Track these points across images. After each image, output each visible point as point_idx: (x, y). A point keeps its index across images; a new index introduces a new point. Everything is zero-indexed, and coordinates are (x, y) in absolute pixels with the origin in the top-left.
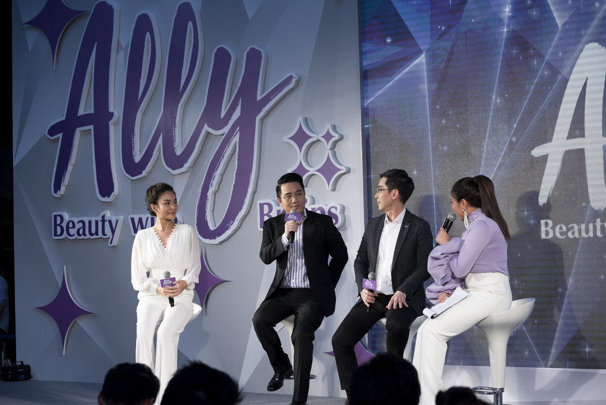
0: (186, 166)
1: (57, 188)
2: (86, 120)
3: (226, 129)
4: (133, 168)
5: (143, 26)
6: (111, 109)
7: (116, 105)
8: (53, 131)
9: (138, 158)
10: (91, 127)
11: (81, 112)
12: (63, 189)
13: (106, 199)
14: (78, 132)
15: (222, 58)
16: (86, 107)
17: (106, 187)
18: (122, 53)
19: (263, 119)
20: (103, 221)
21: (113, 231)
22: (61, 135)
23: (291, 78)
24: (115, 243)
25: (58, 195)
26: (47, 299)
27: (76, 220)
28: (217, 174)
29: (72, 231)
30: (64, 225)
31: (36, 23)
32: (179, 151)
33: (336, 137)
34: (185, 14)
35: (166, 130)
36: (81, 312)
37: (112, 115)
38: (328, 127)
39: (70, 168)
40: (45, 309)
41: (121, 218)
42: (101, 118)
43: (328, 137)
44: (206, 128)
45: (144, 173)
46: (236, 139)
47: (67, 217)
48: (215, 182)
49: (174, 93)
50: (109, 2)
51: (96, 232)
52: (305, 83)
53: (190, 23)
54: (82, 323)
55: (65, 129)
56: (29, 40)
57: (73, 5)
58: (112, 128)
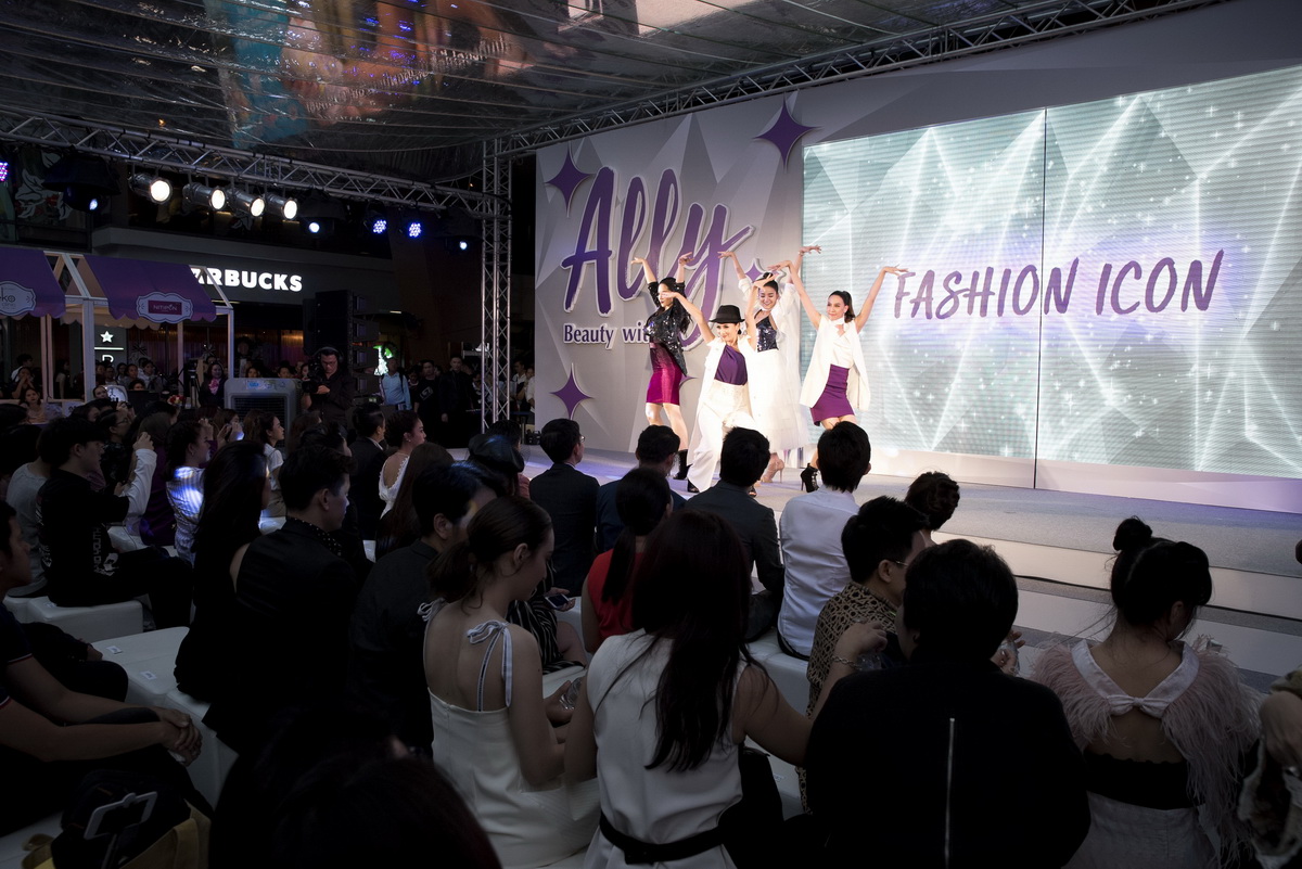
1: (568, 305)
2: (591, 256)
3: (697, 266)
4: (625, 292)
5: (636, 186)
6: (610, 248)
7: (614, 244)
8: (566, 263)
9: (629, 286)
10: (595, 261)
11: (587, 250)
12: (572, 306)
13: (605, 315)
14: (585, 265)
15: (696, 214)
16: (591, 246)
17: (605, 306)
18: (619, 206)
20: (602, 331)
21: (609, 339)
22: (571, 267)
23: (748, 228)
24: (610, 347)
25: (568, 311)
26: (559, 386)
27: (581, 329)
29: (578, 338)
30: (573, 333)
31: (553, 183)
34: (668, 178)
36: (584, 397)
37: (611, 252)
39: (578, 291)
40: (557, 394)
41: (616, 329)
42: (602, 255)
45: (633, 297)
46: (705, 273)
47: (575, 327)
49: (659, 236)
50: (611, 168)
51: (597, 339)
52: (758, 233)
53: (672, 186)
54: (584, 404)
55: (575, 262)
56: (548, 198)
57: (582, 169)
58: (610, 262)
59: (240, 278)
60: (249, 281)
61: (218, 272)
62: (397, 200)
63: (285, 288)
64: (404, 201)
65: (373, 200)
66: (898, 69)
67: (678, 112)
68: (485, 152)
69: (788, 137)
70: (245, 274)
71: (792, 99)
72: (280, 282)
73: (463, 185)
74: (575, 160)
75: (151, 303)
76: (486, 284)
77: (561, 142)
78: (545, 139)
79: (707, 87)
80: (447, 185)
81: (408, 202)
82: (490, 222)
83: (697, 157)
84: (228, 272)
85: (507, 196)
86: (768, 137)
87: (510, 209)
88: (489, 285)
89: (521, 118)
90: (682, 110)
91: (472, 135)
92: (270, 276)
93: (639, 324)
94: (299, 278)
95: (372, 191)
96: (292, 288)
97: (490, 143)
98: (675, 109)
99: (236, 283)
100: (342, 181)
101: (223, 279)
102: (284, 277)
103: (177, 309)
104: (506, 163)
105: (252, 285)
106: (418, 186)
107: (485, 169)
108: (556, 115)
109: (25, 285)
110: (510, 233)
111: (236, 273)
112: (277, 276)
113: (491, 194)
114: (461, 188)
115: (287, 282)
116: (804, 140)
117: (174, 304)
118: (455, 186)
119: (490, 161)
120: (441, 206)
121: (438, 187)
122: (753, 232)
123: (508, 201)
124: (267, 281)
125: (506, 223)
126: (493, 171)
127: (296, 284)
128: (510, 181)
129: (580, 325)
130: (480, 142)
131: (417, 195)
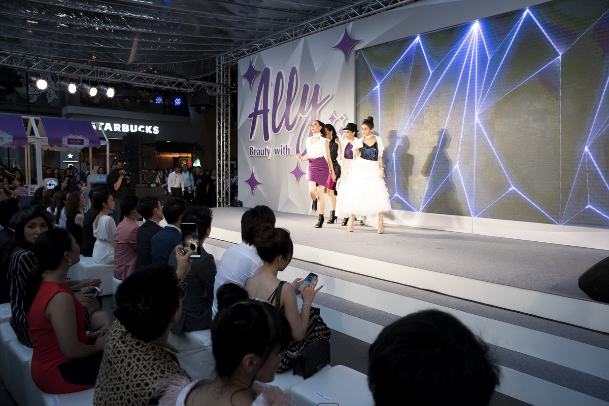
0: (293, 129)
1: (251, 137)
2: (260, 112)
3: (307, 116)
4: (276, 130)
5: (280, 76)
6: (269, 108)
7: (270, 107)
8: (250, 116)
9: (277, 127)
10: (262, 115)
11: (259, 109)
12: (253, 138)
13: (267, 142)
14: (258, 117)
15: (306, 88)
16: (260, 108)
17: (267, 138)
18: (273, 87)
19: (320, 111)
20: (266, 150)
21: (269, 154)
22: (252, 118)
23: (330, 95)
24: (269, 158)
25: (251, 140)
26: (248, 178)
27: (257, 149)
28: (303, 133)
29: (256, 153)
30: (253, 151)
31: (245, 76)
32: (290, 124)
33: (345, 118)
34: (294, 71)
35: (286, 116)
36: (259, 183)
37: (269, 110)
38: (342, 114)
39: (255, 130)
40: (247, 181)
41: (271, 149)
42: (265, 112)
43: (342, 118)
44: (300, 115)
45: (279, 132)
46: (310, 119)
47: (254, 148)
48: (302, 136)
49: (289, 101)
50: (269, 67)
51: (263, 153)
52: (334, 97)
53: (295, 75)
54: (259, 187)
55: (254, 116)
56: (243, 83)
57: (257, 69)
58: (269, 115)
59: (129, 128)
60: (134, 129)
62: (169, 87)
63: (151, 132)
64: (173, 88)
65: (156, 87)
66: (401, 5)
67: (298, 37)
68: (217, 63)
69: (348, 46)
70: (132, 126)
71: (350, 26)
72: (148, 129)
73: (205, 79)
74: (254, 65)
75: (69, 140)
76: (218, 128)
77: (249, 55)
78: (242, 55)
79: (311, 23)
80: (198, 79)
81: (174, 88)
82: (219, 97)
83: (307, 59)
85: (228, 84)
86: (338, 47)
87: (229, 91)
88: (219, 128)
89: (232, 44)
90: (300, 36)
91: (206, 54)
92: (143, 127)
93: (282, 146)
94: (158, 128)
95: (156, 83)
96: (154, 132)
97: (219, 59)
98: (297, 36)
99: (127, 130)
100: (140, 79)
102: (150, 127)
103: (82, 142)
104: (228, 68)
106: (180, 80)
107: (217, 71)
108: (247, 42)
109: (9, 132)
110: (229, 102)
111: (127, 126)
112: (147, 127)
113: (220, 83)
114: (205, 81)
115: (152, 130)
116: (356, 47)
117: (80, 140)
118: (201, 80)
119: (219, 67)
120: (192, 90)
121: (190, 81)
122: (332, 97)
123: (228, 87)
124: (142, 129)
125: (227, 98)
126: (220, 72)
127: (156, 130)
128: (229, 77)
129: (256, 147)
130: (215, 58)
131: (179, 85)
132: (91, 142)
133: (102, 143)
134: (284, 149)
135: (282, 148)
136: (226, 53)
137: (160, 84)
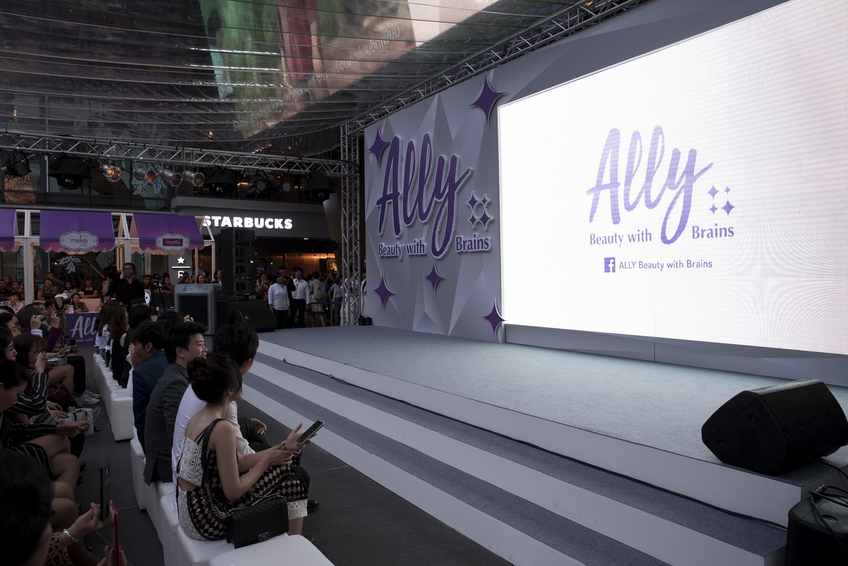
4: (407, 220)
6: (399, 191)
19: (459, 193)
20: (396, 247)
21: (400, 252)
23: (469, 170)
24: (401, 258)
26: (377, 286)
27: (387, 246)
28: (439, 222)
29: (386, 252)
30: (383, 249)
31: (372, 150)
33: (488, 201)
36: (390, 294)
38: (485, 195)
40: (377, 290)
41: (403, 246)
43: (485, 201)
44: (435, 199)
46: (447, 204)
47: (383, 245)
50: (398, 136)
51: (394, 253)
52: (475, 172)
54: (391, 299)
56: (370, 158)
57: (385, 139)
58: (399, 200)
59: (254, 222)
60: (259, 224)
61: (240, 219)
62: (276, 169)
63: (281, 227)
64: (280, 169)
66: (553, 41)
68: (342, 133)
69: (489, 103)
70: (256, 220)
71: (491, 75)
72: (278, 223)
73: (326, 156)
74: (381, 134)
75: (164, 240)
76: (344, 220)
77: (377, 122)
78: (369, 122)
79: (446, 74)
80: (314, 157)
81: (283, 169)
82: (345, 179)
83: (442, 123)
84: (246, 219)
85: (356, 161)
86: (477, 104)
87: (358, 169)
89: (357, 109)
90: (434, 92)
91: (323, 124)
92: (271, 220)
93: (415, 242)
94: (291, 221)
95: (257, 165)
96: (286, 227)
97: (344, 128)
99: (251, 226)
100: (236, 160)
101: (243, 224)
102: (281, 220)
103: (180, 243)
104: (356, 140)
105: (261, 226)
106: (291, 159)
107: (341, 145)
109: (92, 233)
110: (358, 185)
111: (251, 219)
112: (276, 220)
113: (344, 161)
114: (325, 158)
115: (283, 224)
116: (498, 103)
117: (178, 240)
118: (320, 157)
119: (344, 139)
120: (307, 170)
123: (356, 165)
124: (270, 223)
125: (355, 179)
126: (345, 146)
127: (289, 224)
128: (357, 151)
129: (386, 244)
130: (339, 127)
131: (290, 165)
132: (192, 242)
133: (207, 243)
134: (418, 245)
135: (416, 244)
136: (351, 120)
137: (264, 165)
